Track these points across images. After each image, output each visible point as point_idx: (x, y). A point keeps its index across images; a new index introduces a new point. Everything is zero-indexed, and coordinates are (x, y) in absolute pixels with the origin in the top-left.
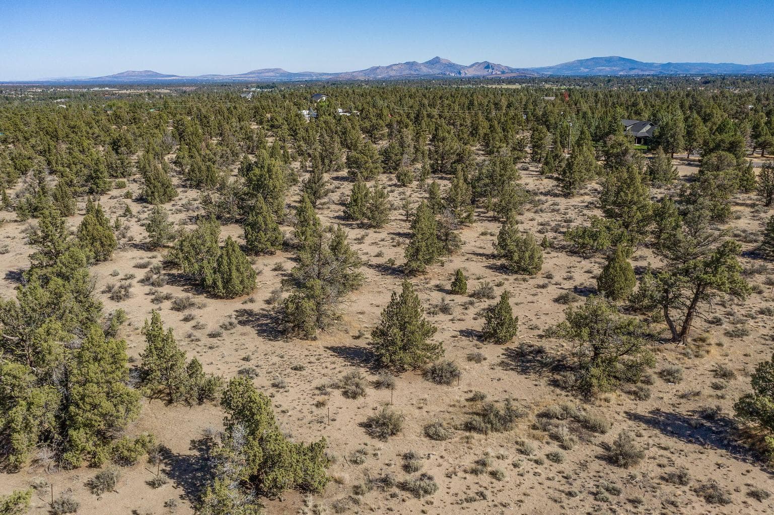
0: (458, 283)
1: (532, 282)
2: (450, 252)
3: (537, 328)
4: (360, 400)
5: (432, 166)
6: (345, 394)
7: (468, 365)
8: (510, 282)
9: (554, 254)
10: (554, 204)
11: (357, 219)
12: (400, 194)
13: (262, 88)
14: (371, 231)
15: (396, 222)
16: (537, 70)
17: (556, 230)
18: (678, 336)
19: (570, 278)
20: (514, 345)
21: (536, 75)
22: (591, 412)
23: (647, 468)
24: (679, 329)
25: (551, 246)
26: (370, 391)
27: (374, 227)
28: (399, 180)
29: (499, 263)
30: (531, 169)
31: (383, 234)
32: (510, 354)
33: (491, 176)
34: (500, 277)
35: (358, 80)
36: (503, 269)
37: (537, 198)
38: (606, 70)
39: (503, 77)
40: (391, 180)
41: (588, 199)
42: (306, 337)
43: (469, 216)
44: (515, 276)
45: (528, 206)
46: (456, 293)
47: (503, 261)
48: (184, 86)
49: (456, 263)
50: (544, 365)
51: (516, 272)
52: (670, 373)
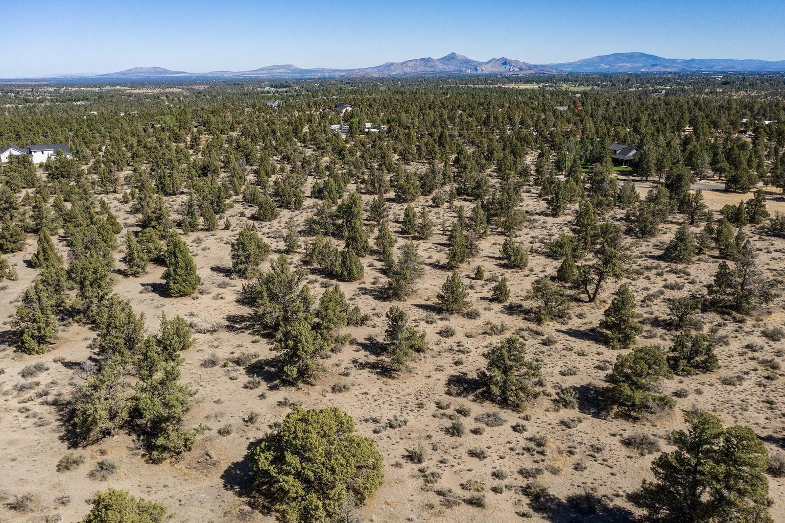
0: (479, 274)
1: (521, 273)
2: (473, 256)
3: (520, 296)
4: (434, 325)
5: (457, 189)
6: (427, 322)
7: (484, 312)
8: (508, 273)
9: (537, 257)
10: (544, 223)
11: (410, 234)
12: (436, 213)
13: (276, 87)
14: (421, 242)
15: (437, 237)
16: (556, 67)
17: (541, 242)
18: (592, 300)
19: (544, 271)
20: (507, 304)
21: (555, 72)
22: (540, 329)
23: (558, 346)
24: (592, 296)
25: (536, 252)
26: (439, 321)
27: (423, 239)
28: (434, 203)
29: (503, 262)
30: (533, 191)
31: (430, 245)
32: (505, 307)
33: (500, 203)
34: (504, 271)
35: (372, 77)
36: (504, 266)
37: (532, 218)
38: (627, 67)
39: (521, 74)
40: (427, 201)
41: (569, 218)
42: (400, 300)
43: (485, 232)
44: (512, 270)
45: (526, 224)
46: (478, 279)
47: (506, 261)
48: (196, 84)
49: (476, 262)
50: (521, 312)
51: (513, 268)
52: (581, 315)
